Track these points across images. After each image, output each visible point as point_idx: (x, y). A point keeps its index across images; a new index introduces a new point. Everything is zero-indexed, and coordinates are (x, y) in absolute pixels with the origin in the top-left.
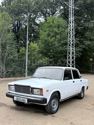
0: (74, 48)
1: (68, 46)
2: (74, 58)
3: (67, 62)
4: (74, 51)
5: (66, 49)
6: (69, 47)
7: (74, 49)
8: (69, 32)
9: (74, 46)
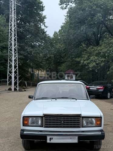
0: (17, 54)
1: (9, 50)
2: (17, 67)
3: (8, 73)
4: (16, 58)
5: (7, 54)
6: (10, 52)
7: (17, 56)
8: (10, 32)
9: (16, 52)
